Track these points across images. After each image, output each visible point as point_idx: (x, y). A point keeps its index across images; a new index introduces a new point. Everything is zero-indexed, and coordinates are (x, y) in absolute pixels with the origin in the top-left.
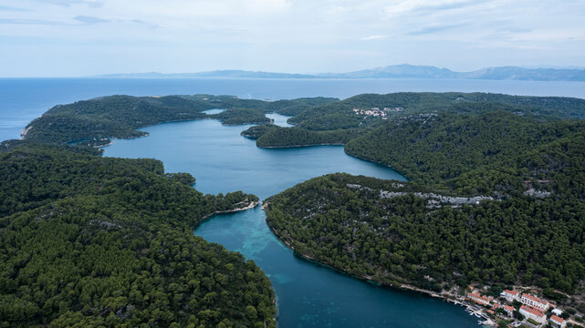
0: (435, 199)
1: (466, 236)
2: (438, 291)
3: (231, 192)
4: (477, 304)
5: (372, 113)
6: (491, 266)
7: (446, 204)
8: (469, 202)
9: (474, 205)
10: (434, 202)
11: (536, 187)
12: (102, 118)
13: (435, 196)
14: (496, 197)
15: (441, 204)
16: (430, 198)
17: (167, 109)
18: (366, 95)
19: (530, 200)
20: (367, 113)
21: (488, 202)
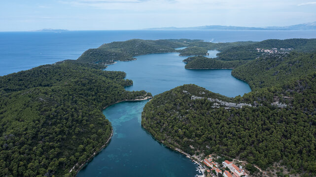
0: (218, 103)
1: (223, 126)
2: (191, 155)
3: (139, 91)
4: (206, 165)
5: (269, 51)
6: (226, 145)
7: (223, 106)
8: (237, 106)
9: (239, 108)
10: (217, 104)
11: (280, 101)
12: (118, 51)
13: (218, 101)
14: (253, 105)
15: (221, 106)
16: (215, 102)
17: (154, 47)
18: (270, 40)
19: (273, 108)
20: (266, 51)
21: (247, 107)
